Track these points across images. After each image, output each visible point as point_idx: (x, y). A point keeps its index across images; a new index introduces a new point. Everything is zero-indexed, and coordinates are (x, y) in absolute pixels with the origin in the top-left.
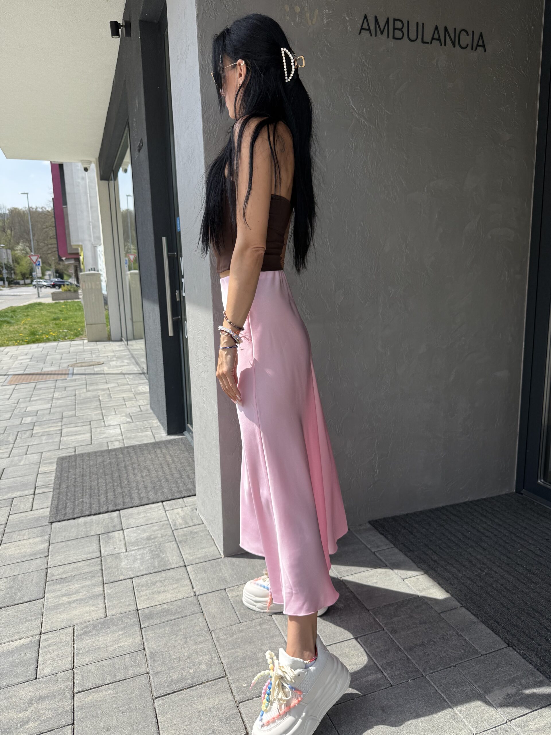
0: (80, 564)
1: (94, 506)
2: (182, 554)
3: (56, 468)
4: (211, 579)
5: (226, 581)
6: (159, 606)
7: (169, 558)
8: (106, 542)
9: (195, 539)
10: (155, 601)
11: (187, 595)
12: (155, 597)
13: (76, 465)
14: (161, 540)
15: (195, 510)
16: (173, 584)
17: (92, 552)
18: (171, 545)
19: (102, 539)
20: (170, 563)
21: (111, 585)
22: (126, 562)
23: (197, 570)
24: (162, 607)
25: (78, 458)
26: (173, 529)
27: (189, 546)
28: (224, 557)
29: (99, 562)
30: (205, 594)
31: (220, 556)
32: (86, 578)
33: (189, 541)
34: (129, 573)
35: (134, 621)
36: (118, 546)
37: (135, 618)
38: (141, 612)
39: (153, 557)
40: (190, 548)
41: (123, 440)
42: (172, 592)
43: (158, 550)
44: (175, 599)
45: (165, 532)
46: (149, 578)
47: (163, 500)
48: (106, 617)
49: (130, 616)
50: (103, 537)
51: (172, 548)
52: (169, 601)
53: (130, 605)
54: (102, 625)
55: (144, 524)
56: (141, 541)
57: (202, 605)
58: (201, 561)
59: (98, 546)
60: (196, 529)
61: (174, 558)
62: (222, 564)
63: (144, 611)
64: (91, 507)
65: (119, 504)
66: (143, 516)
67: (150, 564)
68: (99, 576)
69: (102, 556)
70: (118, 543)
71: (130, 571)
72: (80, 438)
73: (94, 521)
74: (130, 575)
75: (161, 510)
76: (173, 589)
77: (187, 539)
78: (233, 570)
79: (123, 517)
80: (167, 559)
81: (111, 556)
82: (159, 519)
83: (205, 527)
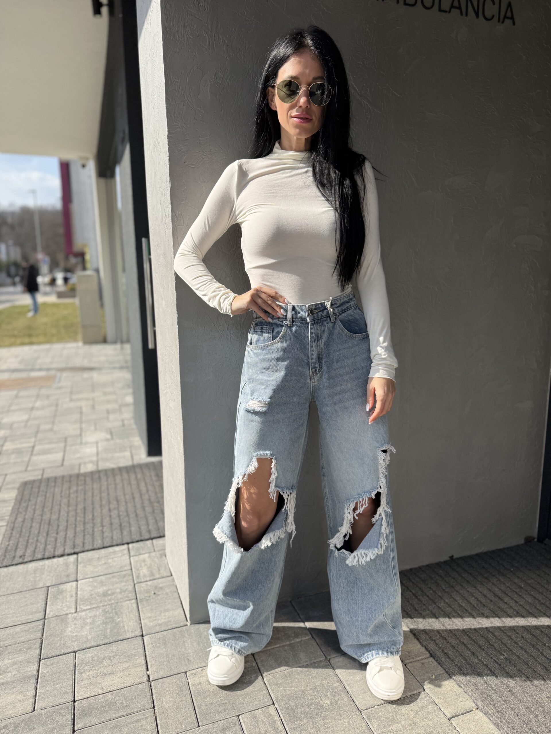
0: (18, 629)
1: (49, 547)
2: (141, 618)
3: (16, 496)
4: (170, 656)
5: (188, 659)
6: (101, 696)
7: (125, 623)
8: (54, 597)
9: (159, 598)
10: (98, 689)
11: (138, 681)
12: (99, 682)
13: (39, 492)
14: (120, 596)
15: (164, 557)
16: (124, 663)
17: (35, 612)
18: (130, 605)
19: (50, 593)
20: (125, 632)
21: (48, 662)
22: (73, 626)
23: (156, 642)
24: (104, 698)
25: (43, 484)
26: (135, 582)
27: (150, 607)
28: (191, 624)
29: (41, 627)
30: (160, 679)
31: (185, 623)
32: (20, 650)
33: (152, 600)
34: (73, 644)
35: (67, 720)
36: (68, 603)
37: (69, 714)
38: (78, 703)
39: (106, 622)
40: (152, 610)
41: (98, 461)
42: (121, 674)
43: (114, 611)
44: (123, 686)
45: (125, 586)
46: (96, 653)
47: (129, 541)
48: (34, 710)
49: (62, 712)
50: (53, 590)
51: (130, 610)
52: (115, 688)
53: (66, 693)
54: (25, 725)
55: (102, 574)
56: (95, 598)
57: (154, 696)
58: (162, 629)
59: (44, 603)
60: (162, 583)
61: (131, 624)
62: (186, 635)
63: (81, 703)
64: (45, 549)
65: (78, 545)
66: (103, 562)
67: (100, 632)
68: (36, 649)
69: (46, 617)
70: (68, 600)
71: (75, 641)
72: (51, 457)
73: (46, 568)
74: (74, 648)
75: (126, 555)
76: (124, 670)
77: (150, 597)
78: (199, 644)
79: (80, 563)
80: (122, 624)
81: (57, 617)
82: (121, 567)
83: (173, 580)
